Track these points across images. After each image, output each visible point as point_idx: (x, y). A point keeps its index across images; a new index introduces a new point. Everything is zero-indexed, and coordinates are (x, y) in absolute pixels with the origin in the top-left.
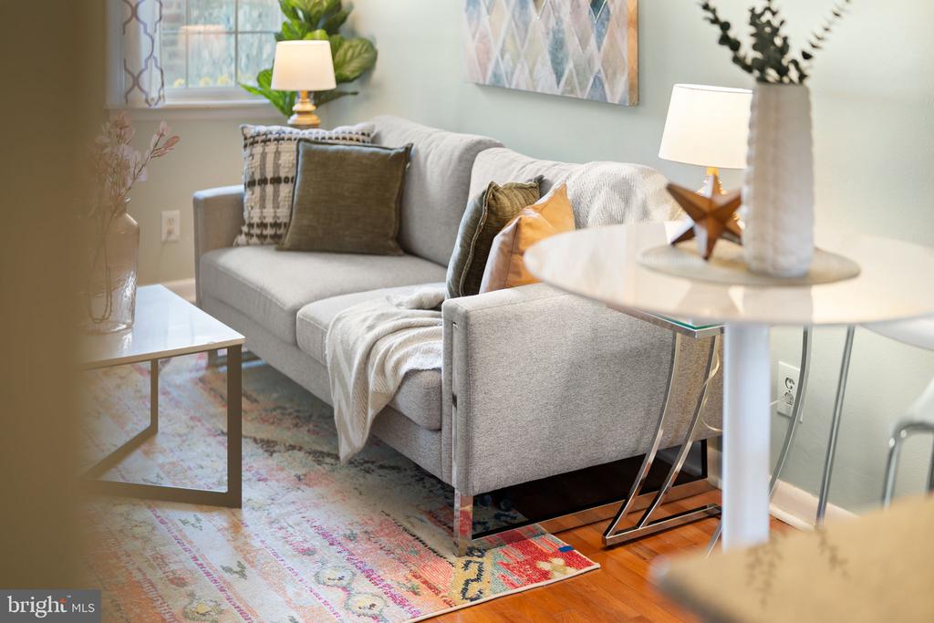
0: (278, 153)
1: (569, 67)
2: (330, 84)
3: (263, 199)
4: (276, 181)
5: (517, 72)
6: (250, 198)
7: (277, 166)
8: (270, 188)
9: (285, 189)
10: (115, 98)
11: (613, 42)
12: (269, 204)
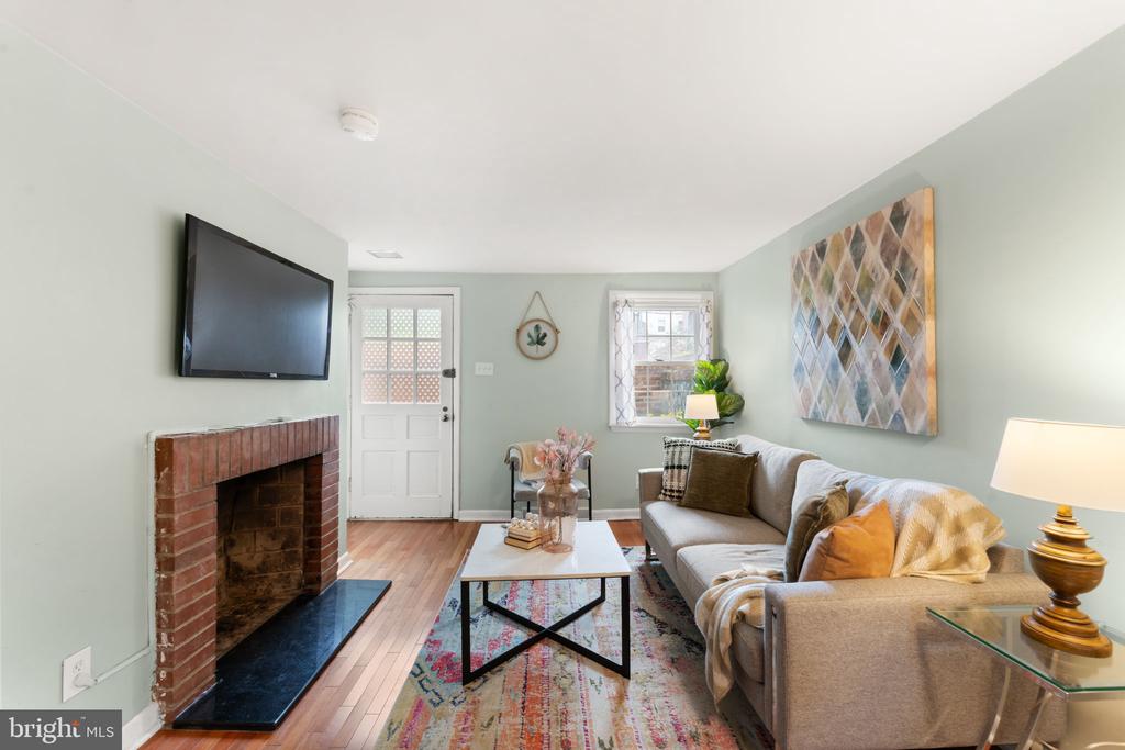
0: (681, 452)
1: (872, 407)
2: (716, 416)
3: (672, 477)
4: (680, 467)
5: (830, 412)
6: (666, 475)
7: (680, 459)
8: (676, 471)
9: (684, 472)
10: (613, 422)
11: (912, 389)
12: (675, 479)
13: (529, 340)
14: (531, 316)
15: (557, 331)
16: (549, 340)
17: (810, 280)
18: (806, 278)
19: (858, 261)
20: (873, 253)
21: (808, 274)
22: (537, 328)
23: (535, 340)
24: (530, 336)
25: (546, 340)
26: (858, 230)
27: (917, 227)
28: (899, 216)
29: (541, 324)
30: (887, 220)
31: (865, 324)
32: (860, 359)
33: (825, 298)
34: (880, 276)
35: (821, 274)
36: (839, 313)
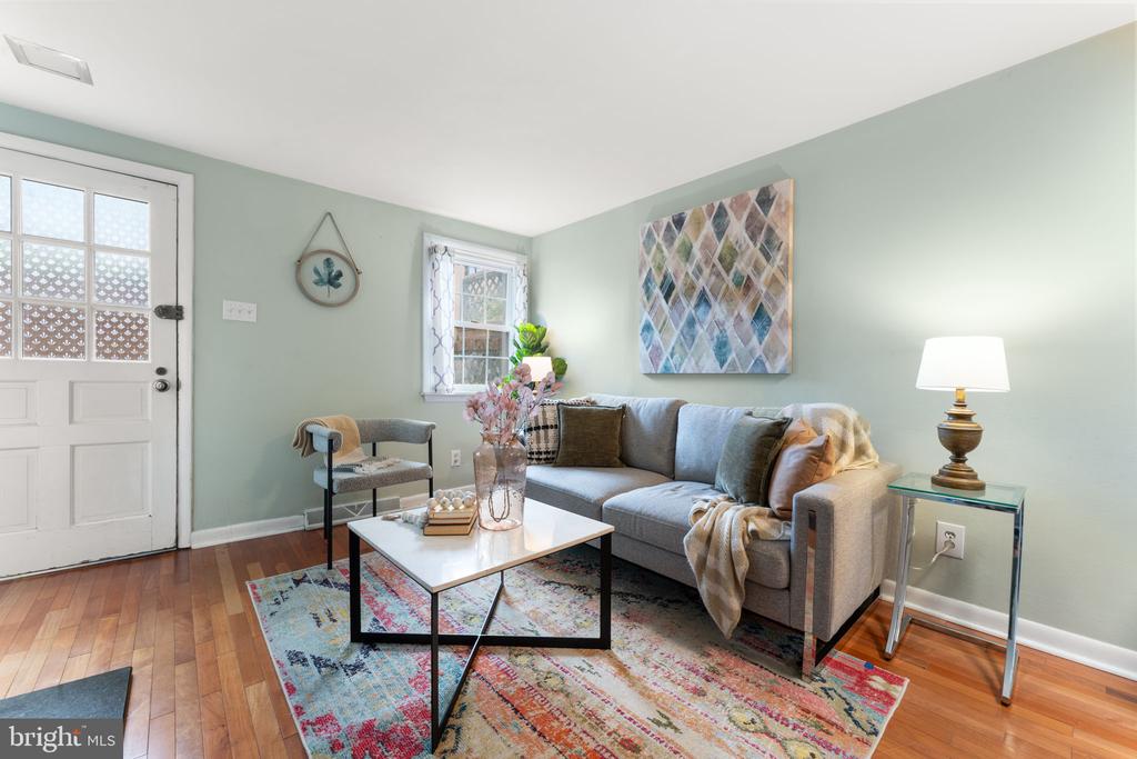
0: (545, 412)
1: (732, 356)
3: (538, 438)
4: (546, 427)
5: (684, 364)
6: (530, 438)
7: (545, 419)
8: (542, 432)
9: (551, 432)
10: (427, 389)
11: (775, 338)
12: (542, 441)
13: (316, 278)
14: (319, 244)
15: (356, 272)
16: (346, 281)
17: (664, 248)
18: (659, 248)
19: (720, 232)
20: (737, 228)
21: (661, 242)
22: (328, 262)
23: (326, 278)
24: (317, 272)
25: (340, 281)
26: (721, 207)
27: (783, 209)
28: (765, 199)
29: (334, 259)
30: (753, 200)
31: (727, 286)
32: (721, 317)
33: (682, 264)
34: (744, 247)
35: (677, 243)
36: (698, 278)
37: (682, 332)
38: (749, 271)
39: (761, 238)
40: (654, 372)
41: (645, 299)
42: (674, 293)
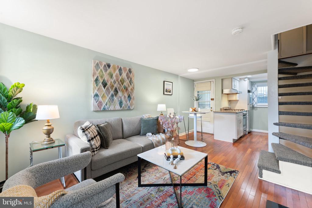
1: (123, 105)
17: (103, 71)
19: (120, 74)
20: (124, 75)
21: (102, 69)
26: (121, 68)
27: (133, 75)
28: (130, 71)
30: (128, 70)
31: (122, 88)
32: (121, 96)
33: (110, 79)
34: (126, 80)
35: (108, 72)
36: (115, 84)
37: (110, 98)
38: (127, 86)
39: (129, 79)
40: (99, 110)
41: (96, 85)
42: (107, 86)
